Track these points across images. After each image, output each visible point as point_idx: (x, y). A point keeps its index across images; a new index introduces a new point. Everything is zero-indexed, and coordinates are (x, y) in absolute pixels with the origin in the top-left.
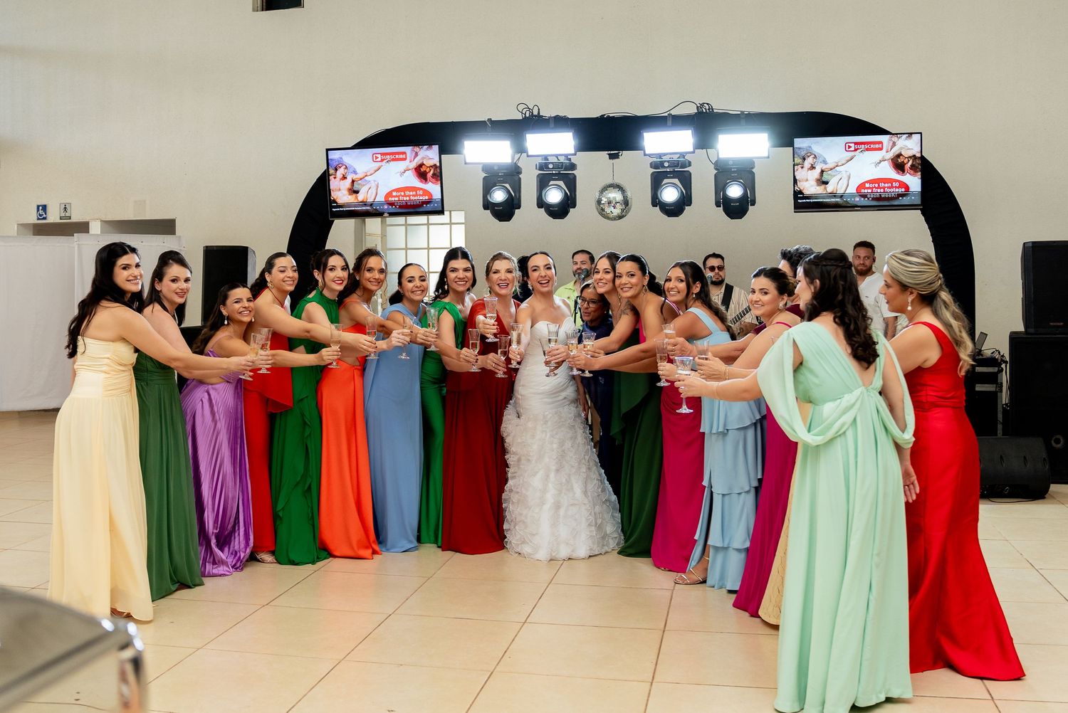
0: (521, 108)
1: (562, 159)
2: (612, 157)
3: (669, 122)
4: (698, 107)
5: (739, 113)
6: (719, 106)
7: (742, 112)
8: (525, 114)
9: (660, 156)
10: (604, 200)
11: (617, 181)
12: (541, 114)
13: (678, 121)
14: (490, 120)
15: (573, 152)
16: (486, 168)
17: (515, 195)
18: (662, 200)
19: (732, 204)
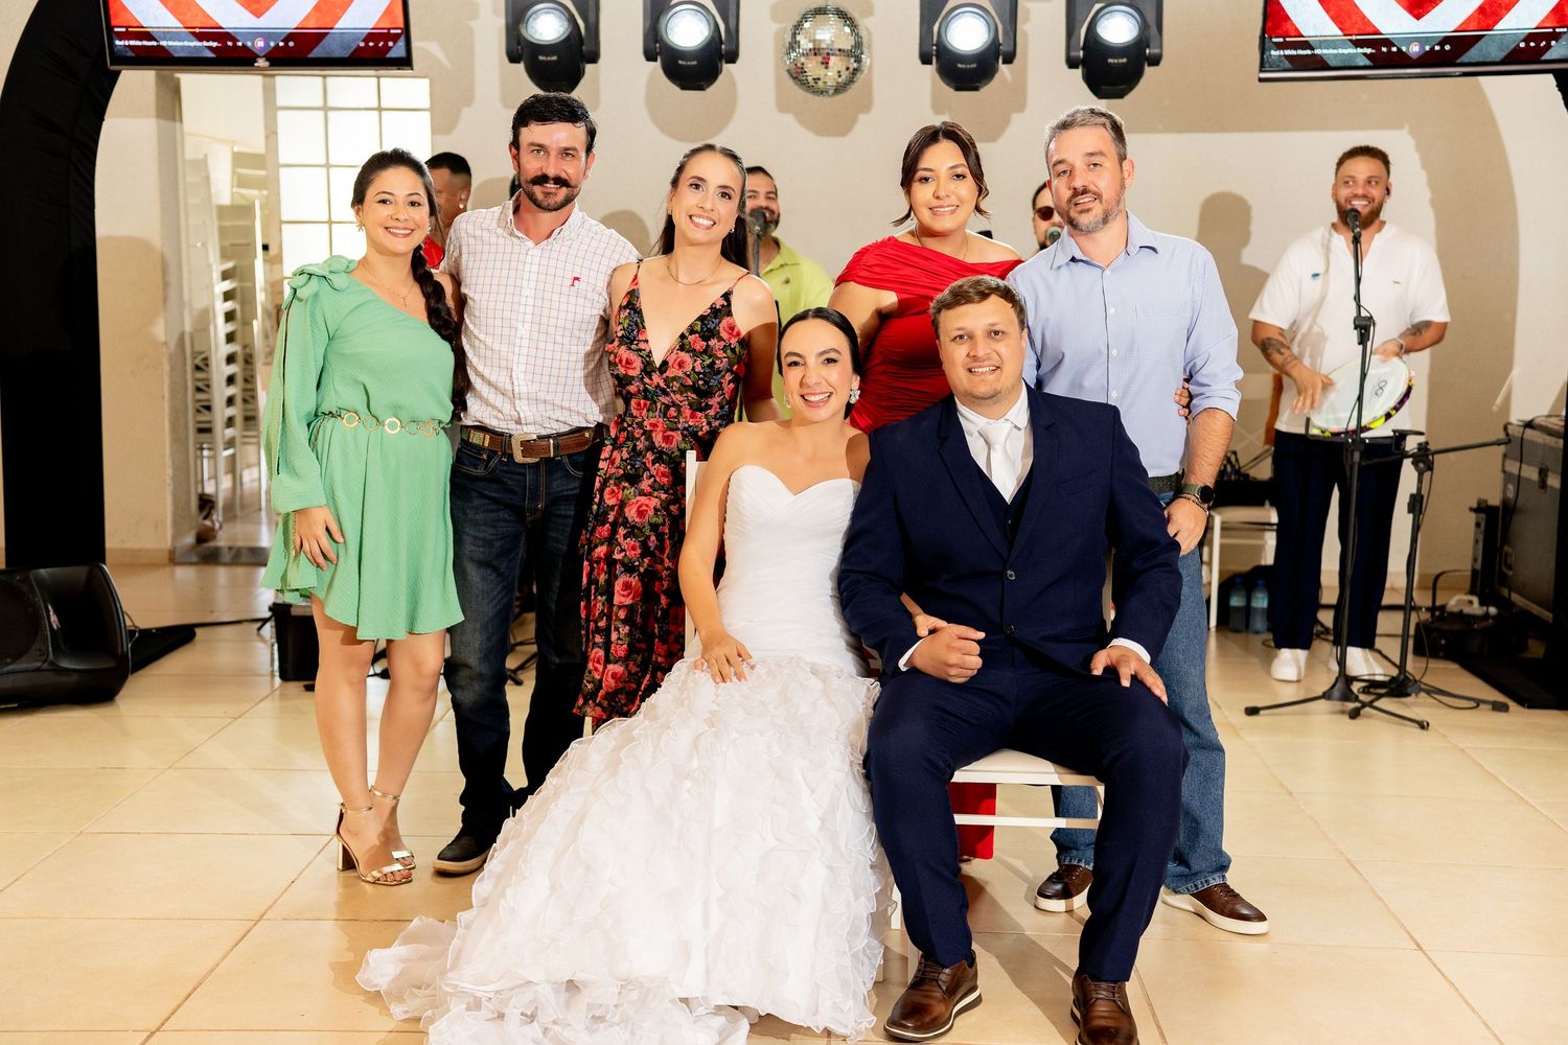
10: (804, 45)
17: (587, 28)
18: (950, 47)
19: (1110, 61)
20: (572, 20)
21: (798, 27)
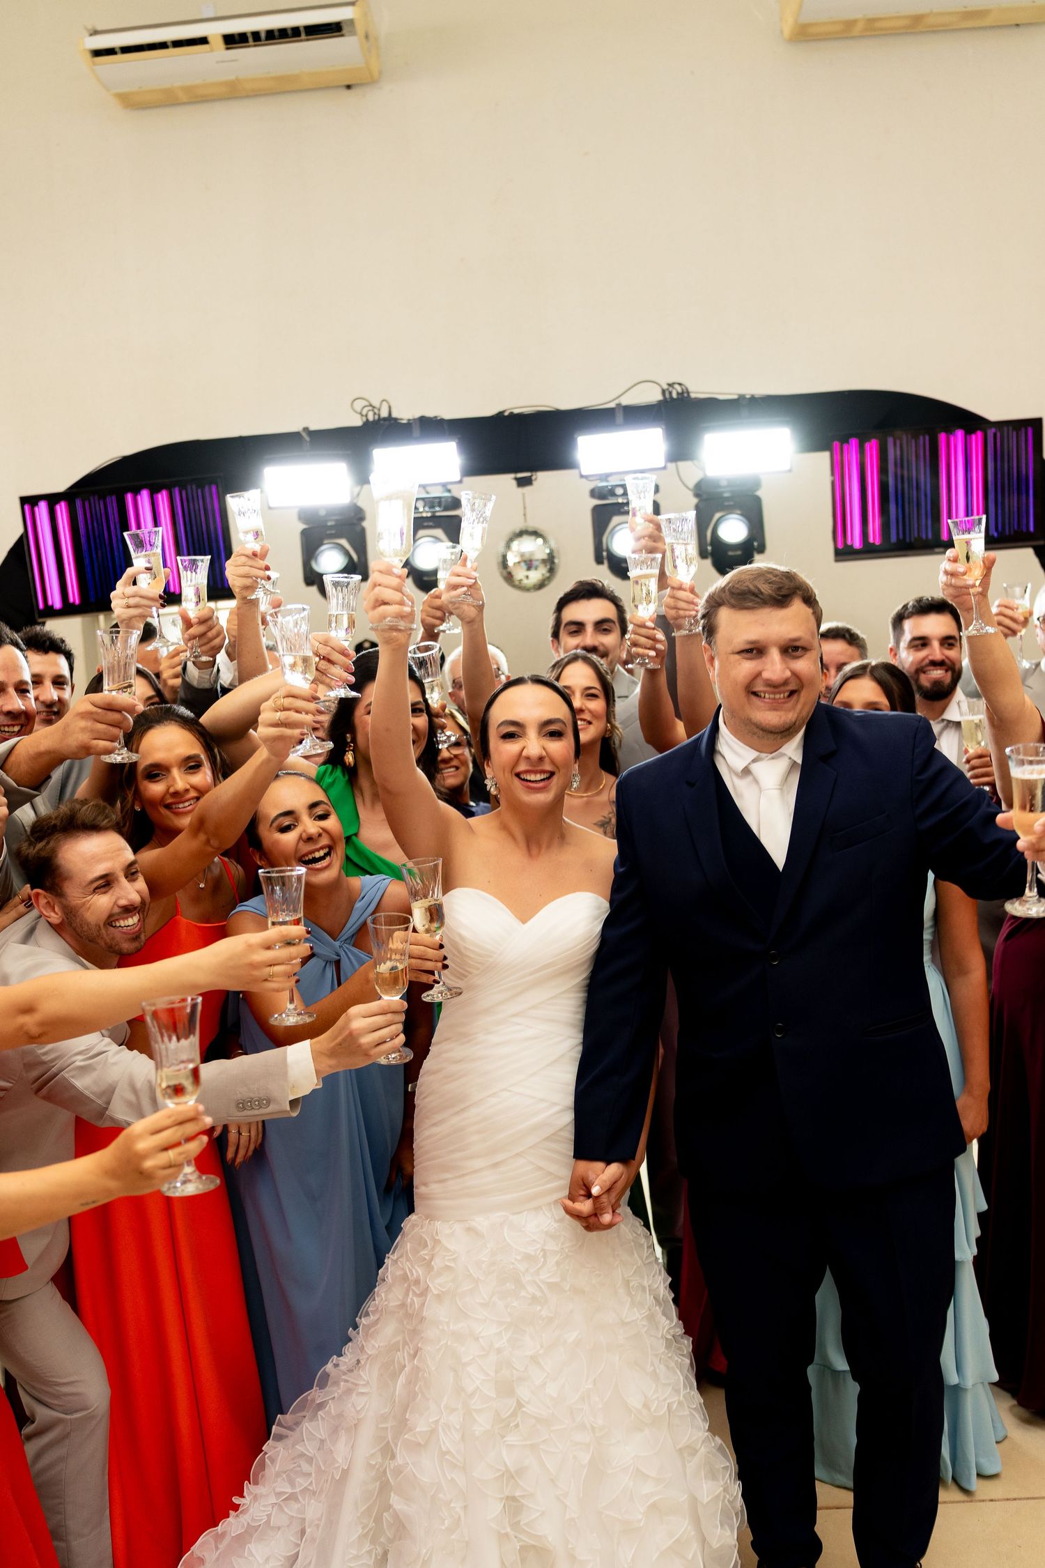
0: (359, 405)
1: (437, 493)
2: (523, 483)
3: (620, 417)
4: (664, 392)
5: (735, 397)
6: (700, 388)
7: (742, 398)
8: (366, 416)
9: (605, 477)
10: (512, 559)
11: (532, 524)
12: (394, 415)
13: (635, 415)
14: (306, 429)
15: (458, 478)
16: (305, 516)
17: (359, 558)
18: (615, 554)
19: (730, 553)
20: (347, 553)
21: (508, 546)
